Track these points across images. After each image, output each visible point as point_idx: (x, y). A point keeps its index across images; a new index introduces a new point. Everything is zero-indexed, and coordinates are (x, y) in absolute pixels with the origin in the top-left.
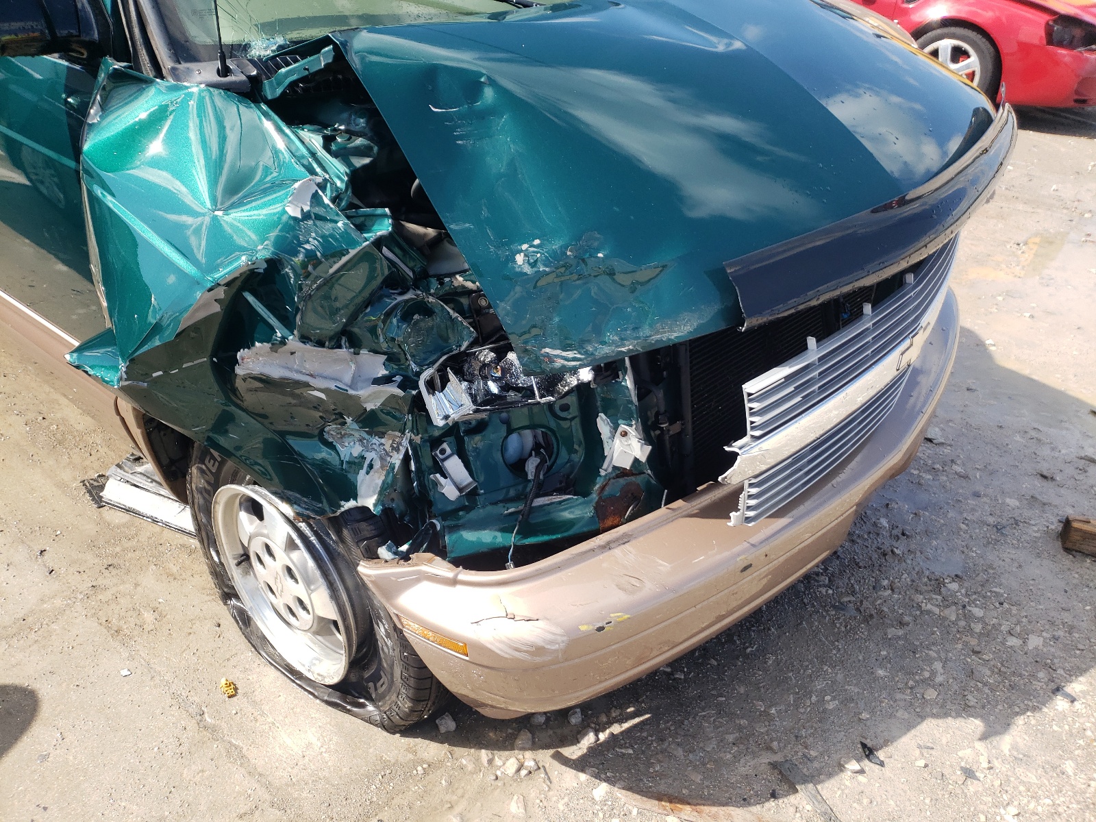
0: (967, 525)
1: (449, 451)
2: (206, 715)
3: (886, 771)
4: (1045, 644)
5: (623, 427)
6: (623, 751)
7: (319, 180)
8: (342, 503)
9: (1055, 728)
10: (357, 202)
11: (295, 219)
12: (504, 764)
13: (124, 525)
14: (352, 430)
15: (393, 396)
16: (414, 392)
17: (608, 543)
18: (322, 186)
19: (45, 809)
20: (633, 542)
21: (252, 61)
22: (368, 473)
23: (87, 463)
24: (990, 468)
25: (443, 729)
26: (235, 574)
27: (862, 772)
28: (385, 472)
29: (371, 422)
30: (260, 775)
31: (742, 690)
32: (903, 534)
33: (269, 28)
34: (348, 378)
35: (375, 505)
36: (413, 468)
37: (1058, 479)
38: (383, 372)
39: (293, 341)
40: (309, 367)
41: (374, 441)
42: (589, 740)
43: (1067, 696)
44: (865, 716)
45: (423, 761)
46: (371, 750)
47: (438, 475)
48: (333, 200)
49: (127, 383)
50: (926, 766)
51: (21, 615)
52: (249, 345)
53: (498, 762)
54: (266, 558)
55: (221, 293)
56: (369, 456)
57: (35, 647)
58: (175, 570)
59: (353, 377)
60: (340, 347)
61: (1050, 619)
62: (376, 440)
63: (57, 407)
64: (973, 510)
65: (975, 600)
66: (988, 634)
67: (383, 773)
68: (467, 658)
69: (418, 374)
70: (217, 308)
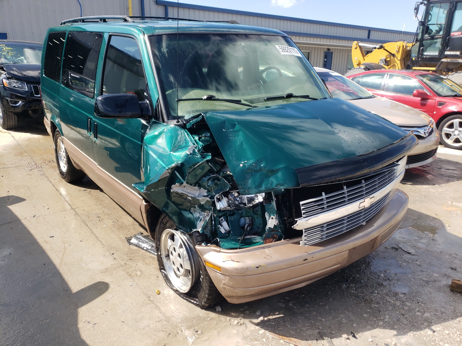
0: (415, 279)
1: (224, 220)
2: (151, 298)
3: (357, 340)
4: (431, 316)
5: (272, 216)
6: (271, 323)
7: (195, 146)
8: (193, 229)
9: (424, 338)
10: (204, 151)
11: (188, 154)
12: (234, 321)
13: (135, 250)
14: (198, 209)
15: (208, 201)
16: (213, 200)
17: (264, 247)
18: (196, 148)
19: (107, 312)
20: (272, 248)
21: (185, 120)
22: (200, 222)
23: (128, 233)
24: (431, 264)
25: (217, 310)
26: (165, 260)
27: (348, 339)
28: (204, 222)
29: (202, 208)
30: (163, 313)
31: (315, 313)
32: (388, 279)
33: (189, 113)
34: (197, 195)
35: (201, 231)
36: (213, 223)
37: (458, 270)
38: (206, 194)
39: (185, 183)
40: (188, 191)
41: (202, 213)
42: (261, 318)
43: (432, 330)
44: (355, 325)
45: (210, 317)
46: (195, 313)
47: (220, 225)
48: (198, 151)
49: (145, 192)
50: (372, 341)
51: (106, 268)
52: (174, 184)
53: (232, 320)
54: (173, 252)
55: (170, 171)
56: (201, 217)
57: (109, 276)
58: (148, 262)
59: (198, 195)
60: (196, 186)
61: (436, 309)
62: (203, 213)
63: (121, 218)
64: (419, 275)
65: (409, 300)
66: (410, 310)
67: (198, 318)
68: (220, 272)
69: (215, 195)
70: (168, 175)
